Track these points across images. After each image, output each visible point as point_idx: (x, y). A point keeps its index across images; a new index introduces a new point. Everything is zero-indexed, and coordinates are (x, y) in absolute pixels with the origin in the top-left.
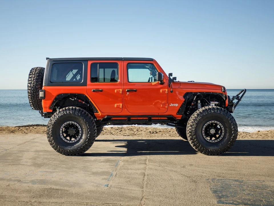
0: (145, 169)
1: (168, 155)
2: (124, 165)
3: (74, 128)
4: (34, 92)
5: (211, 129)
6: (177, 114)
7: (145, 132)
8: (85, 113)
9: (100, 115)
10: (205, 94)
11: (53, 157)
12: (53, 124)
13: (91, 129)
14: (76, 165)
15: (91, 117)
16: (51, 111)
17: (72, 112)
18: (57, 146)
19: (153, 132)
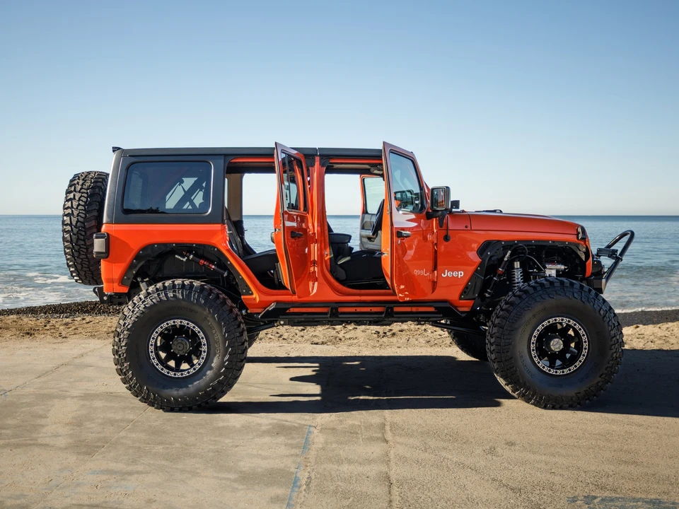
0: (386, 459)
1: (440, 409)
2: (326, 443)
3: (188, 337)
4: (78, 239)
5: (551, 340)
6: (460, 299)
7: (363, 334)
8: (217, 297)
9: (258, 300)
10: (532, 245)
11: (131, 417)
12: (131, 327)
13: (234, 340)
14: (195, 445)
15: (232, 307)
16: (125, 290)
17: (183, 295)
18: (141, 387)
19: (385, 333)
